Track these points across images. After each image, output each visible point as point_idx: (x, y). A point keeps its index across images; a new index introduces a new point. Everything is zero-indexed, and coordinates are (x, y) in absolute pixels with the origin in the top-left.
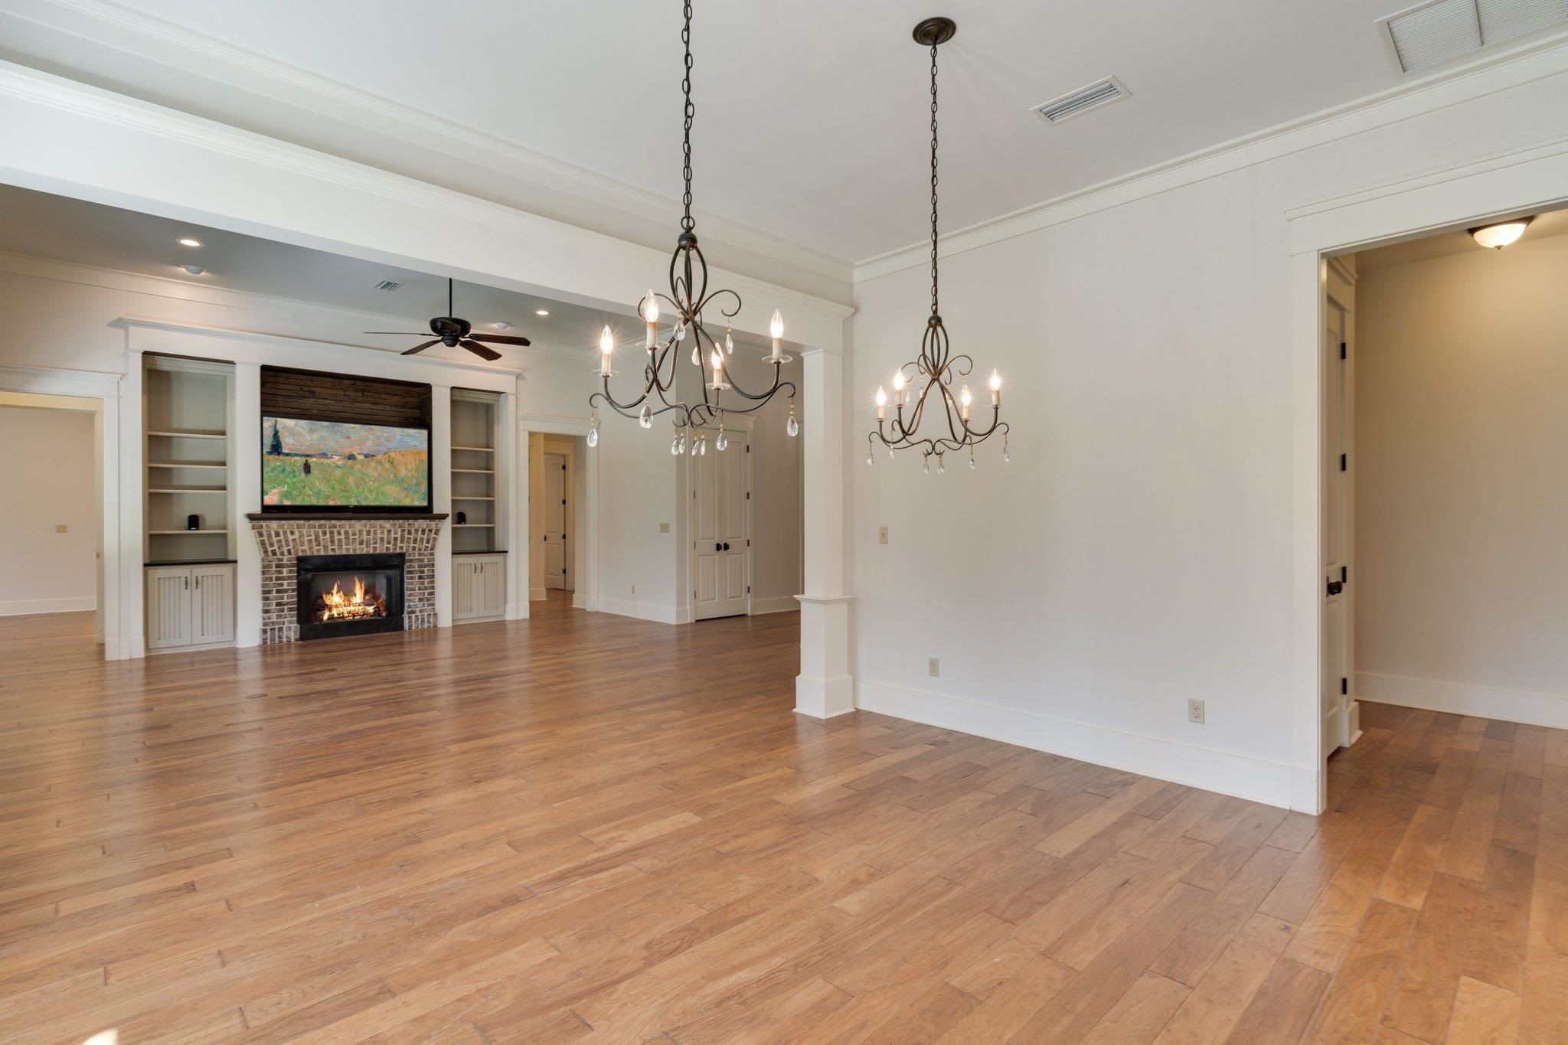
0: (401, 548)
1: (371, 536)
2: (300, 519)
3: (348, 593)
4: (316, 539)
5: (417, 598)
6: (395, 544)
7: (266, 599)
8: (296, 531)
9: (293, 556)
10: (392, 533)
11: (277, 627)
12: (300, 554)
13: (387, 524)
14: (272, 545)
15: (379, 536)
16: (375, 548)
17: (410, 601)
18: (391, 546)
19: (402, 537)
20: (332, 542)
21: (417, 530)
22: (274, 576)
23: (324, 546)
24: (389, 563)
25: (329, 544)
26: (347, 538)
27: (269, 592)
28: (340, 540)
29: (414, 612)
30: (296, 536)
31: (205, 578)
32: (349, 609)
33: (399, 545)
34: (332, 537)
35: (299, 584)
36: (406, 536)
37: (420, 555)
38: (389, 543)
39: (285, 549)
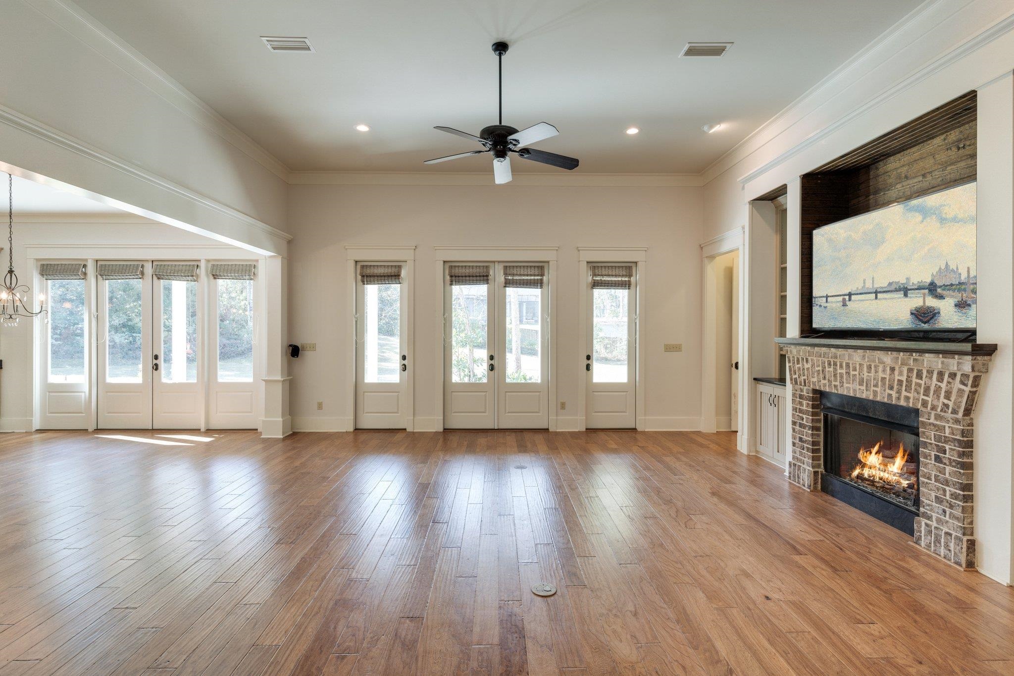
1: (872, 374)
4: (823, 371)
5: (933, 494)
6: (899, 392)
9: (810, 387)
10: (896, 372)
11: (798, 464)
12: (814, 387)
13: (888, 358)
15: (881, 375)
16: (875, 393)
18: (894, 394)
19: (909, 381)
20: (835, 375)
21: (930, 372)
23: (829, 380)
24: (906, 423)
25: (833, 378)
26: (848, 373)
33: (904, 393)
34: (835, 370)
36: (914, 380)
37: (938, 417)
39: (804, 379)
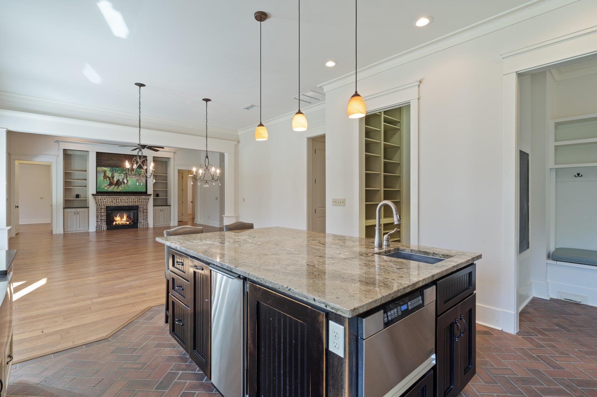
0: (137, 204)
1: (128, 201)
2: (107, 195)
3: (122, 217)
4: (112, 201)
5: (142, 219)
7: (97, 218)
8: (106, 199)
9: (105, 206)
10: (135, 200)
11: (100, 226)
12: (107, 205)
13: (133, 197)
14: (99, 203)
15: (131, 200)
16: (129, 204)
17: (140, 219)
18: (134, 203)
19: (138, 201)
20: (117, 202)
21: (142, 199)
22: (99, 212)
23: (114, 203)
24: (134, 209)
26: (121, 201)
27: (98, 216)
28: (119, 202)
29: (141, 223)
30: (106, 200)
31: (80, 212)
32: (121, 222)
33: (137, 203)
34: (116, 201)
35: (107, 214)
37: (143, 206)
38: (133, 202)
39: (103, 204)
